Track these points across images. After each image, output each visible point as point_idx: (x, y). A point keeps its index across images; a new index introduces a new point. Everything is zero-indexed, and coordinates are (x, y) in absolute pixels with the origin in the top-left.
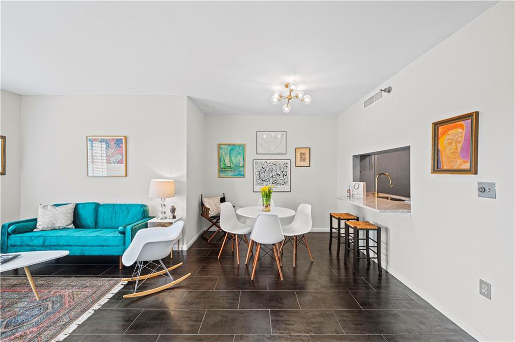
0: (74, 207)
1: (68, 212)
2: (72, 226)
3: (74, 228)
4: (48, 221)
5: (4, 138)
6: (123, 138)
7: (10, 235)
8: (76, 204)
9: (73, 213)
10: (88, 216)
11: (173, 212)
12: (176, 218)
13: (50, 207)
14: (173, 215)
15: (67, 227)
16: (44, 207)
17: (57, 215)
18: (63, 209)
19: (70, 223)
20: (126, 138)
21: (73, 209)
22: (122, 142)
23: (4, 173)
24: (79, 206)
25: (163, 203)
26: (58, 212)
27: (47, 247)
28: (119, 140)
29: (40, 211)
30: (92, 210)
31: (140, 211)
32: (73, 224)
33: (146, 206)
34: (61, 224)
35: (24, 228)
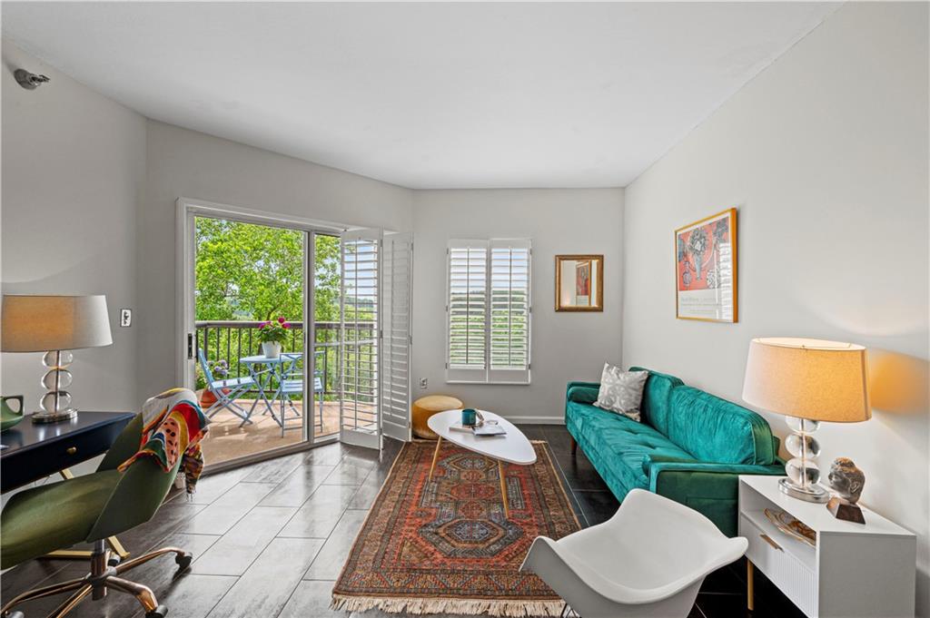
0: (645, 377)
2: (635, 415)
3: (639, 420)
4: (609, 395)
5: (601, 258)
6: (729, 215)
7: (569, 400)
8: (650, 372)
9: (642, 390)
10: (660, 404)
11: (841, 485)
12: (862, 521)
13: (614, 371)
14: (845, 502)
15: (629, 414)
16: (608, 368)
17: (617, 388)
18: (627, 378)
19: (633, 408)
20: (736, 214)
21: (643, 383)
22: (727, 229)
23: (600, 309)
24: (654, 379)
25: (806, 434)
26: (618, 382)
27: (584, 438)
28: (722, 223)
29: (604, 373)
30: (666, 393)
31: (740, 433)
32: (638, 413)
33: (767, 424)
34: (619, 405)
35: (584, 395)
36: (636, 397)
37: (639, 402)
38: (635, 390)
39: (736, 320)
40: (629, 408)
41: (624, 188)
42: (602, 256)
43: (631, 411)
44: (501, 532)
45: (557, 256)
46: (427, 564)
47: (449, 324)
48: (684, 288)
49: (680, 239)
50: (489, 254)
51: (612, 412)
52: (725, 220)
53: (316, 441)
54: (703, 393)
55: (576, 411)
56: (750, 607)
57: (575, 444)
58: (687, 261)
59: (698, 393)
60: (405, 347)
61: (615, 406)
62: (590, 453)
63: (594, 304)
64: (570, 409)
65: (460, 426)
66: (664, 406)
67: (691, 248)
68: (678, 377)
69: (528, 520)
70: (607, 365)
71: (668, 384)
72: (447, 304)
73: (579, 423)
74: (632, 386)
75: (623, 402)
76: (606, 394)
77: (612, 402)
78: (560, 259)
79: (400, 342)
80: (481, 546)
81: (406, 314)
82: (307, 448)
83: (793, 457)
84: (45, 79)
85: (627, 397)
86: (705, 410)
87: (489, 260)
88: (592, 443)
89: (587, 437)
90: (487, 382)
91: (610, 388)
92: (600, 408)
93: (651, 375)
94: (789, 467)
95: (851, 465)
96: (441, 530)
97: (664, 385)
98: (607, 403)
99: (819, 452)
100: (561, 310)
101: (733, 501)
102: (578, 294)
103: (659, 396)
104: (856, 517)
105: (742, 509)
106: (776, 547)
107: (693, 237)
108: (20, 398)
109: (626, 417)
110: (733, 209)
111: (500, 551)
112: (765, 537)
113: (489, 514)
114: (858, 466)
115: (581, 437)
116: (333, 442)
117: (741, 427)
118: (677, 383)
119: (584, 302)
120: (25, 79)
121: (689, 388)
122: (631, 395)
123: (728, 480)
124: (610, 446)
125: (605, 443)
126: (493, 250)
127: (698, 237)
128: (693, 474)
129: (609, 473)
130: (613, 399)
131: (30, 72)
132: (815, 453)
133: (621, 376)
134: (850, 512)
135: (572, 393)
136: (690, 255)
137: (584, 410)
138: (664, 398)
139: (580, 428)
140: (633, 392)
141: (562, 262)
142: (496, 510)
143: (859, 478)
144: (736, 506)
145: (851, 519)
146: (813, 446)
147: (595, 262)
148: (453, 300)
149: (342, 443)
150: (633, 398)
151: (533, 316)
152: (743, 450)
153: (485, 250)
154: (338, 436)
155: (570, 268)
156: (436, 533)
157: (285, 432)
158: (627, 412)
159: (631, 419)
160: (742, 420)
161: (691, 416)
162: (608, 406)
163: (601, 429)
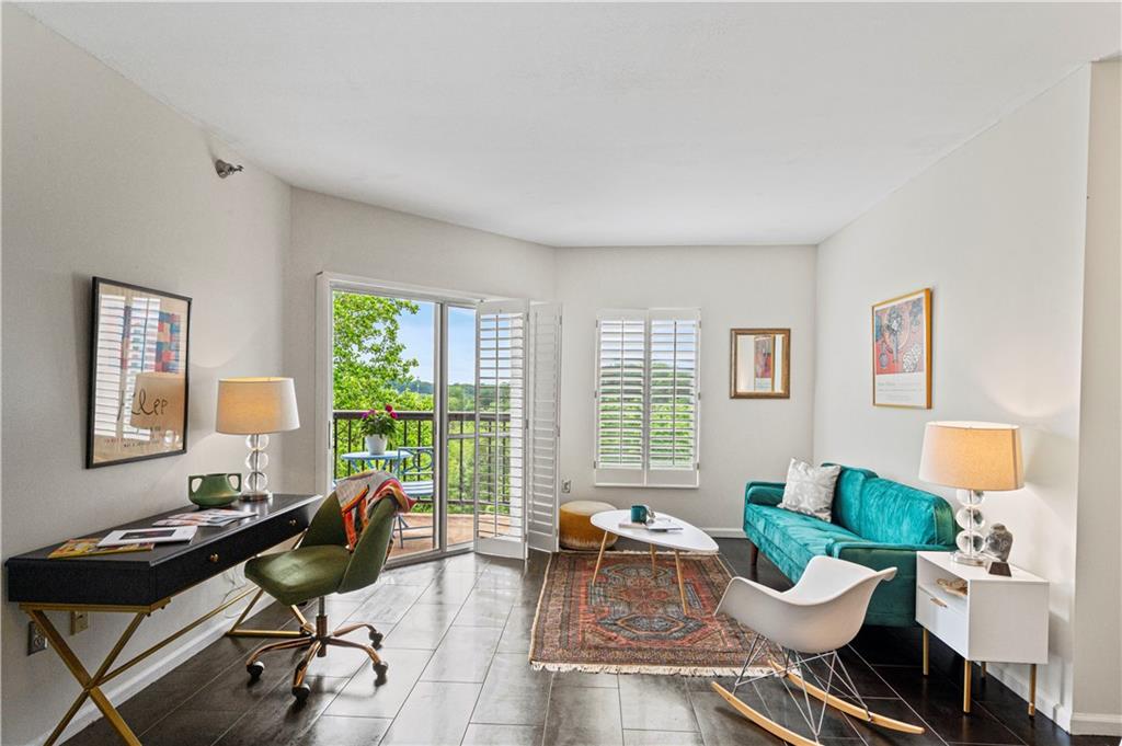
0: (838, 473)
1: (821, 482)
2: (826, 515)
3: (829, 520)
4: (796, 494)
5: (787, 332)
6: (923, 295)
7: (749, 502)
8: (842, 467)
9: (833, 487)
10: (852, 500)
11: (995, 546)
12: (1009, 574)
13: (801, 466)
14: (999, 560)
15: (817, 514)
16: (795, 464)
17: (805, 485)
18: (817, 475)
19: (823, 507)
20: (930, 295)
21: (835, 479)
22: (922, 309)
23: (786, 396)
24: (848, 473)
25: (974, 507)
26: (807, 478)
27: (767, 540)
28: (916, 303)
29: (790, 470)
30: (858, 488)
31: (923, 516)
32: (829, 512)
33: (948, 505)
34: (808, 505)
35: (766, 496)
36: (826, 496)
37: (830, 501)
38: (825, 486)
39: (929, 406)
40: (818, 508)
41: (816, 246)
42: (789, 330)
43: (821, 511)
44: (682, 624)
45: (732, 330)
46: (612, 644)
47: (598, 413)
48: (880, 372)
49: (876, 315)
50: (648, 327)
51: (799, 513)
52: (919, 300)
53: (448, 550)
54: (895, 484)
55: (758, 513)
56: (925, 672)
57: (756, 550)
58: (884, 341)
59: (890, 484)
60: (552, 439)
61: (802, 505)
62: (774, 555)
63: (779, 389)
64: (750, 511)
65: (630, 522)
66: (857, 502)
67: (888, 327)
68: (872, 470)
69: (709, 616)
70: (793, 461)
71: (862, 477)
72: (596, 388)
73: (760, 525)
74: (822, 482)
75: (811, 500)
76: (792, 493)
77: (799, 502)
78: (737, 334)
79: (545, 433)
80: (663, 634)
81: (553, 401)
82: (439, 557)
83: (963, 530)
84: (240, 168)
85: (817, 495)
86: (895, 500)
87: (648, 334)
88: (776, 542)
89: (769, 538)
90: (645, 485)
91: (796, 487)
92: (785, 509)
93: (843, 471)
94: (959, 539)
95: (1003, 528)
96: (619, 622)
97: (857, 479)
98: (794, 504)
99: (983, 522)
100: (737, 396)
101: (912, 577)
102: (757, 376)
103: (851, 492)
104: (1005, 571)
105: (920, 582)
106: (941, 605)
107: (890, 315)
108: (239, 476)
109: (815, 517)
110: (927, 290)
111: (684, 637)
112: (935, 600)
113: (666, 612)
114: (1008, 529)
115: (763, 540)
116: (465, 552)
117: (925, 510)
118: (870, 476)
119: (764, 386)
120: (223, 169)
121: (881, 480)
122: (820, 493)
123: (907, 557)
124: (795, 541)
125: (790, 538)
126: (653, 323)
127: (894, 315)
128: (874, 551)
129: (794, 568)
130: (800, 498)
131: (227, 162)
132: (979, 522)
133: (810, 472)
134: (1001, 569)
135: (752, 494)
136: (887, 334)
137: (766, 511)
138: (857, 494)
139: (761, 530)
140: (823, 489)
141: (739, 337)
142: (672, 609)
143: (1008, 538)
144: (914, 581)
145: (1001, 574)
146: (977, 517)
147: (779, 338)
148: (603, 385)
149: (477, 554)
150: (823, 496)
151: (702, 404)
152: (925, 533)
153: (643, 322)
154: (471, 546)
155: (747, 344)
156: (615, 625)
157: (404, 542)
158: (816, 511)
159: (820, 519)
160: (926, 504)
161: (881, 508)
162: (795, 507)
163: (785, 526)
